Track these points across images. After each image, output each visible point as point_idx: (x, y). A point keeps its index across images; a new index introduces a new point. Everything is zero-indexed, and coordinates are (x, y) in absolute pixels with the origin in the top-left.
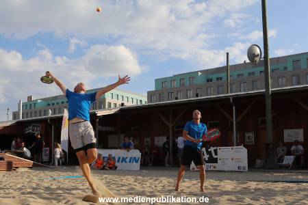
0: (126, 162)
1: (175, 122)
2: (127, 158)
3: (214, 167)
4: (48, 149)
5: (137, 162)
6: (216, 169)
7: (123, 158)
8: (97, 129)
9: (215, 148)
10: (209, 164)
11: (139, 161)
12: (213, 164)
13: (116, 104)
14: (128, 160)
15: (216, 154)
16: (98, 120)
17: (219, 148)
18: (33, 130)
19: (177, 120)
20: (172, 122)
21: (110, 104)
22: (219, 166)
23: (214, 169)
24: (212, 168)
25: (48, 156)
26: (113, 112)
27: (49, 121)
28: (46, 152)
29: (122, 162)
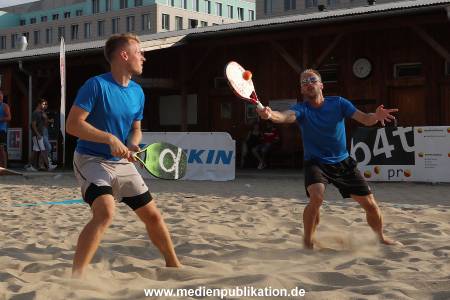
0: (199, 161)
2: (202, 151)
3: (407, 175)
4: (20, 130)
6: (411, 179)
7: (193, 152)
9: (409, 129)
10: (395, 167)
11: (233, 161)
12: (405, 167)
13: (180, 20)
14: (204, 157)
15: (411, 143)
17: (416, 128)
21: (166, 18)
22: (417, 171)
23: (406, 179)
24: (402, 177)
25: (20, 149)
26: (169, 46)
27: (20, 66)
28: (14, 139)
29: (191, 161)
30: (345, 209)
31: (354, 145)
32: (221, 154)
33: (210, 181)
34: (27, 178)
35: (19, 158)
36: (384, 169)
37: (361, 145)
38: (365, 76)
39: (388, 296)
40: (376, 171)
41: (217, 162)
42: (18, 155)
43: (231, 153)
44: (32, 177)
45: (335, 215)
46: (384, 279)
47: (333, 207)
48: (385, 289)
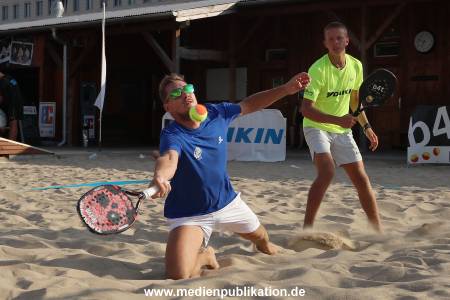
1: (373, 40)
2: (250, 130)
4: (53, 105)
5: (277, 141)
7: (241, 130)
8: (177, 57)
11: (284, 140)
16: (178, 33)
18: (14, 57)
19: (379, 33)
20: (367, 39)
25: (53, 125)
26: (218, 13)
27: (54, 34)
28: (47, 114)
29: (238, 140)
30: (400, 194)
31: (413, 124)
32: (271, 132)
33: (259, 162)
34: (59, 157)
35: (52, 135)
36: (444, 151)
37: (420, 124)
38: (426, 50)
39: (438, 293)
40: (436, 153)
41: (266, 141)
42: (51, 132)
43: (281, 131)
44: (65, 157)
45: (388, 201)
46: (436, 273)
47: (388, 192)
48: (435, 285)
